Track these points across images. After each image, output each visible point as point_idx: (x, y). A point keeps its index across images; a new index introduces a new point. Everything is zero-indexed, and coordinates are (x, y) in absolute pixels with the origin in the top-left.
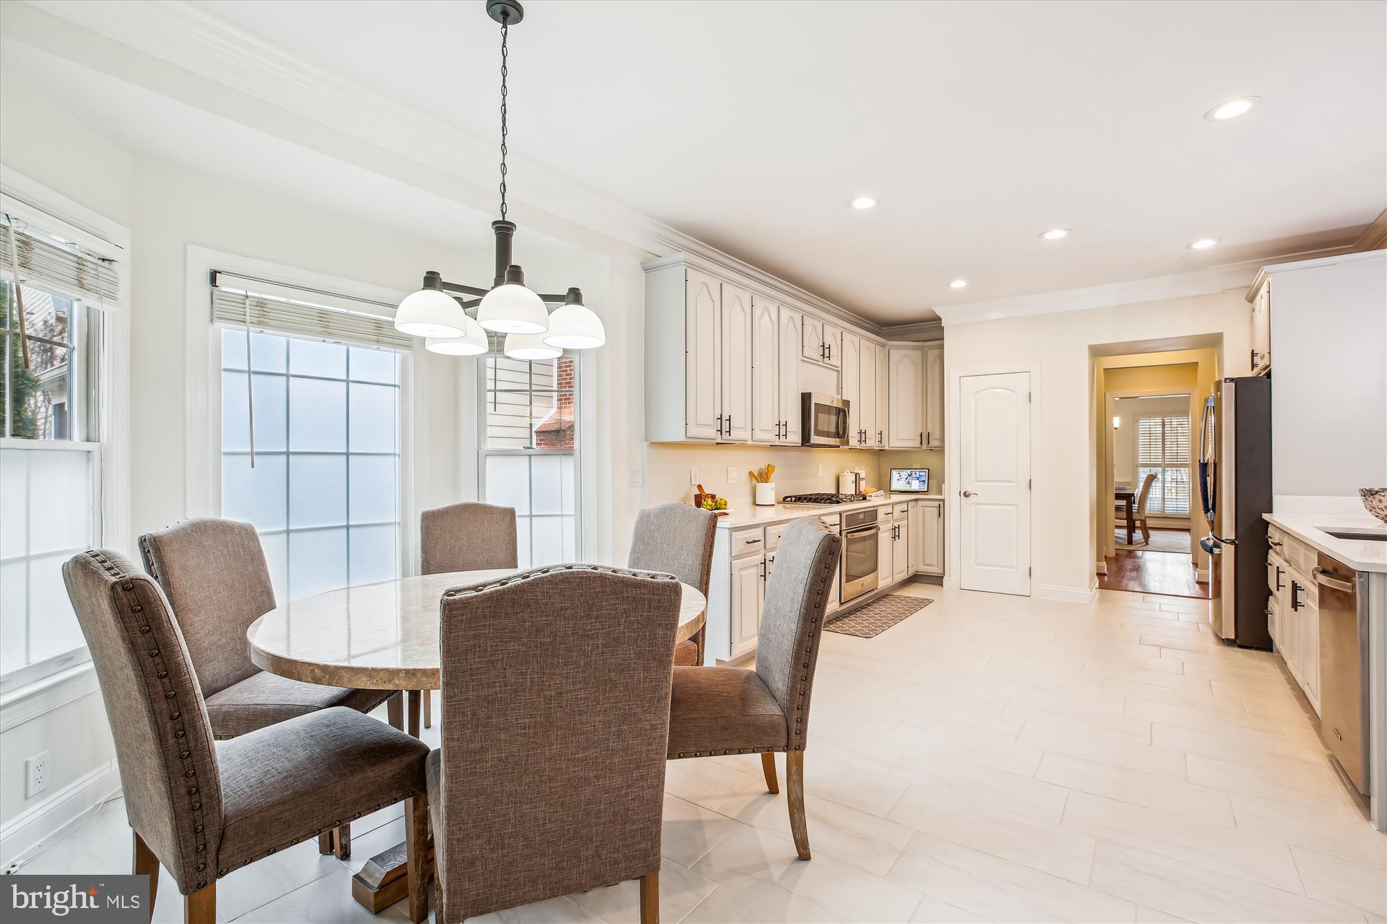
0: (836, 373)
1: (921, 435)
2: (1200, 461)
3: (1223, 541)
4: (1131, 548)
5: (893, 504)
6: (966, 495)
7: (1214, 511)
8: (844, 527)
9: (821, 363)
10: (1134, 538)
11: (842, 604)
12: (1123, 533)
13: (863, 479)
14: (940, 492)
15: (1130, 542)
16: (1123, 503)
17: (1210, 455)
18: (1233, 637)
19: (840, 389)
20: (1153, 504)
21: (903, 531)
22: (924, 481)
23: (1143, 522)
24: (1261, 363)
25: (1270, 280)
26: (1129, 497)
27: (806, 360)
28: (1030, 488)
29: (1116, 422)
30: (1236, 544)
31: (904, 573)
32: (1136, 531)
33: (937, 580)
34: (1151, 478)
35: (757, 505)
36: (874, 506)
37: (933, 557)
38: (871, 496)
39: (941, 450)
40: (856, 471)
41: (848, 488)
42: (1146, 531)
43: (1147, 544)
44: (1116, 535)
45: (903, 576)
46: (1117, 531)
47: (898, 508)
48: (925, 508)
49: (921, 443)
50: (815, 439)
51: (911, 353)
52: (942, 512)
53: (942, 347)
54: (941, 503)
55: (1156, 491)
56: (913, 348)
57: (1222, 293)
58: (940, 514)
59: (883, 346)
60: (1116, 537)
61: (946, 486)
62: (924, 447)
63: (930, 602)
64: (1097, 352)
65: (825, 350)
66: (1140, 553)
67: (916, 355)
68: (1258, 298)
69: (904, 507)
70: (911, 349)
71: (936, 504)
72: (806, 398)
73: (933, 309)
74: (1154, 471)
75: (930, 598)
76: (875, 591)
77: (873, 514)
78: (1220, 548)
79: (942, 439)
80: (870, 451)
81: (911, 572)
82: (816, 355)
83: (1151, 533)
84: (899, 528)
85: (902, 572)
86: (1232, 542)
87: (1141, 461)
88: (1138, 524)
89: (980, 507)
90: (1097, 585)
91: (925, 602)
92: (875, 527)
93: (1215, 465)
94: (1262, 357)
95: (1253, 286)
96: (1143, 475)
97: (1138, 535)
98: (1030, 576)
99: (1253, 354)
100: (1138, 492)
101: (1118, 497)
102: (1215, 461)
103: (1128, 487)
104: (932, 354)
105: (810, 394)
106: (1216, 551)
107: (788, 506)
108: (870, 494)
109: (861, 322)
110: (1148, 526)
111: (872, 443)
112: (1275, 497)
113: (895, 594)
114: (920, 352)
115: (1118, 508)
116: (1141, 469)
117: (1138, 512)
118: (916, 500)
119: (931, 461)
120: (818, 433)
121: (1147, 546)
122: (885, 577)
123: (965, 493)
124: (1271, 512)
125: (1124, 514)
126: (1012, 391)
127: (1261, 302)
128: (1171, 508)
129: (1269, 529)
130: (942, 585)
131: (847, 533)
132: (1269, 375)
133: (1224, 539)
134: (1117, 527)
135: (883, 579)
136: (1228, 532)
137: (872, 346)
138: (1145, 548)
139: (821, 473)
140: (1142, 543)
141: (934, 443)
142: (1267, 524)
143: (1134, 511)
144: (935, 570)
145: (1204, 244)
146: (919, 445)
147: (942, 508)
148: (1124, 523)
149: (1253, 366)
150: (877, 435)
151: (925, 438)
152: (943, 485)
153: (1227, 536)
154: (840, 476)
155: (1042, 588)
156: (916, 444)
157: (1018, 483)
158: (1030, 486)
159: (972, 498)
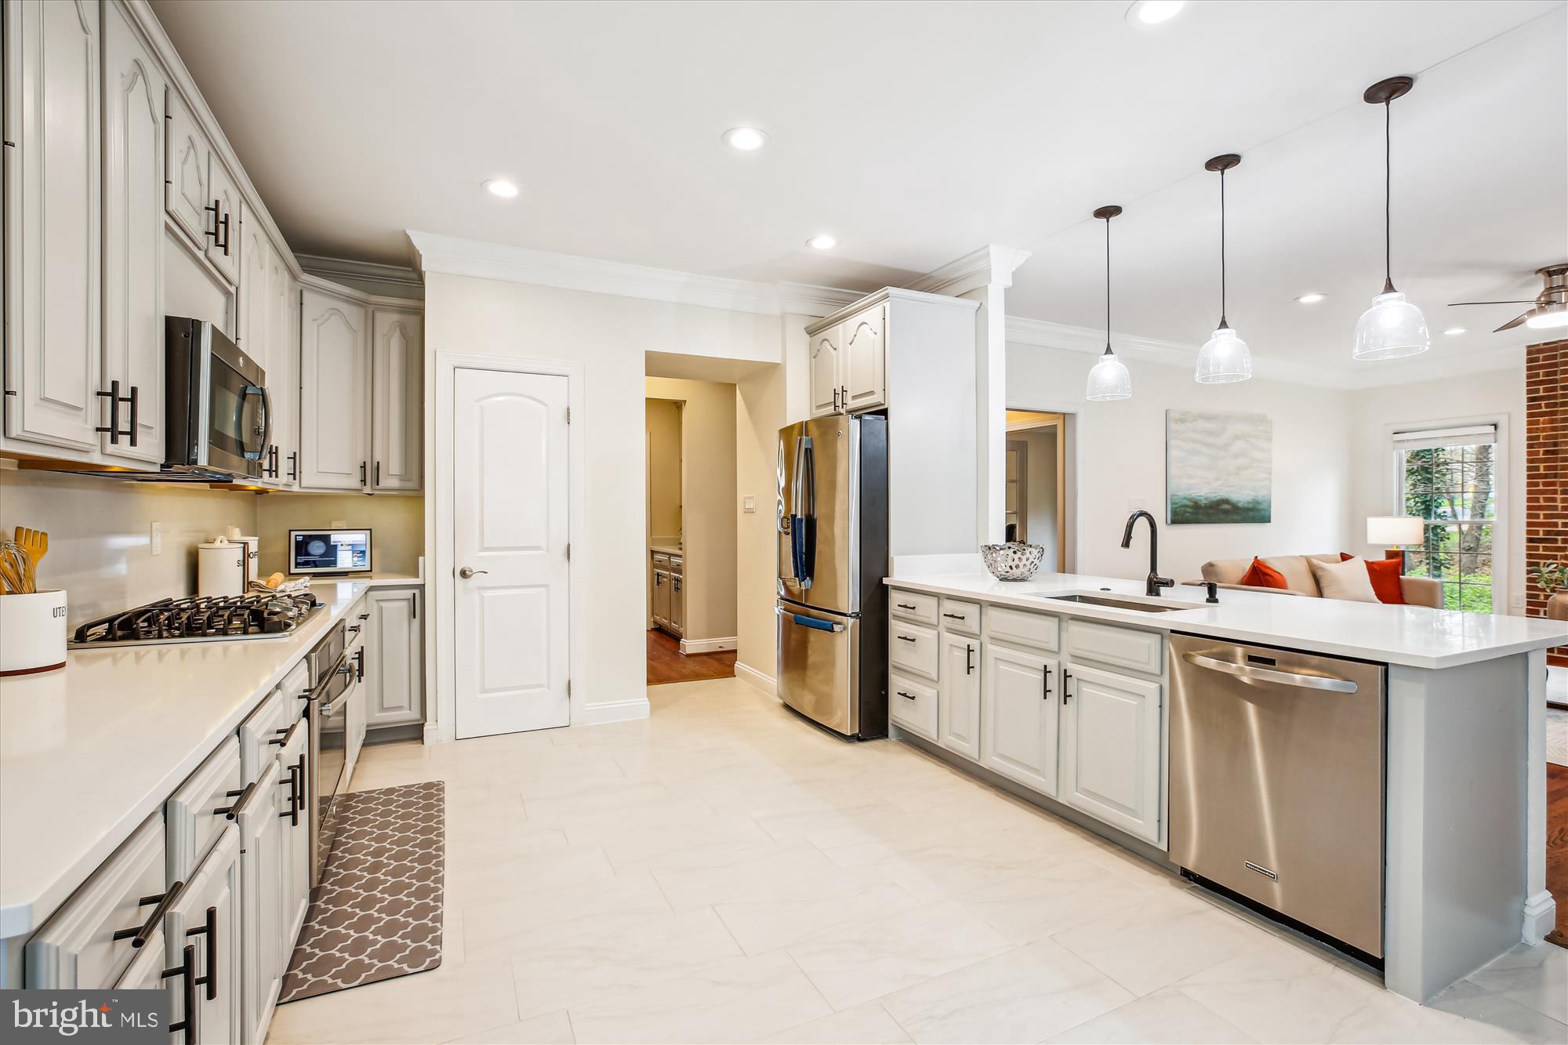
1: (364, 467)
6: (463, 574)
9: (202, 255)
14: (413, 573)
18: (857, 731)
22: (363, 552)
28: (569, 557)
30: (857, 618)
33: (412, 734)
37: (403, 696)
39: (413, 495)
48: (383, 604)
49: (364, 481)
51: (345, 306)
52: (418, 608)
54: (417, 592)
56: (349, 300)
57: (783, 316)
58: (415, 612)
59: (294, 280)
61: (427, 562)
62: (372, 487)
67: (354, 314)
68: (845, 327)
69: (363, 607)
70: (346, 300)
71: (408, 593)
73: (407, 232)
78: (839, 624)
84: (361, 654)
86: (855, 615)
89: (487, 594)
98: (569, 694)
99: (840, 392)
106: (837, 628)
114: (361, 312)
123: (463, 570)
126: (537, 401)
127: (859, 332)
129: (894, 595)
130: (421, 739)
132: (884, 412)
133: (848, 613)
136: (853, 603)
144: (405, 716)
145: (824, 243)
146: (359, 485)
147: (419, 600)
150: (287, 460)
151: (373, 470)
152: (421, 558)
153: (853, 609)
154: (200, 550)
155: (587, 709)
156: (354, 482)
157: (548, 551)
158: (569, 554)
159: (472, 582)
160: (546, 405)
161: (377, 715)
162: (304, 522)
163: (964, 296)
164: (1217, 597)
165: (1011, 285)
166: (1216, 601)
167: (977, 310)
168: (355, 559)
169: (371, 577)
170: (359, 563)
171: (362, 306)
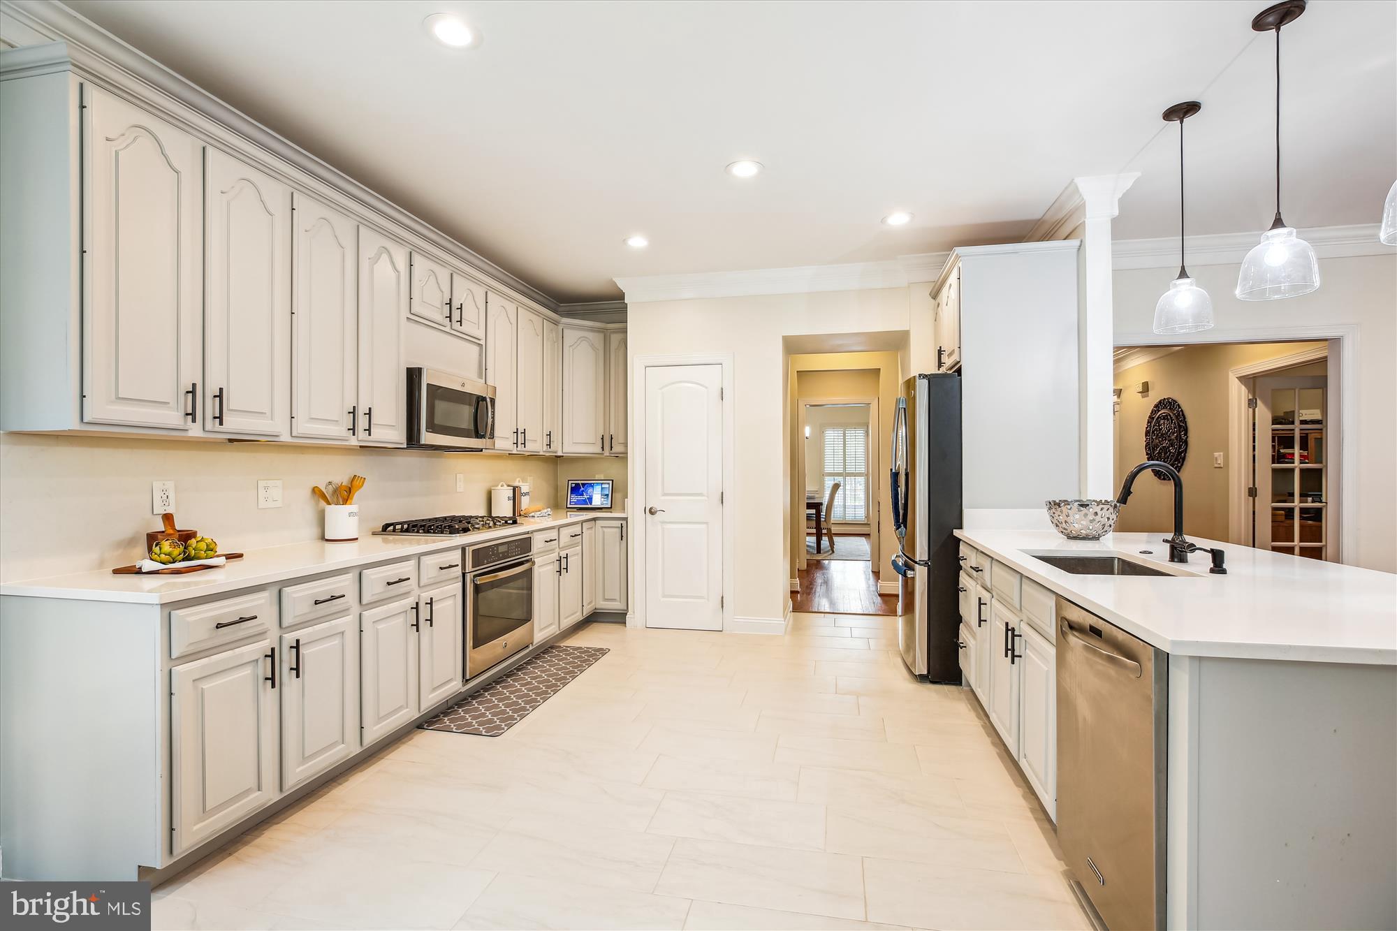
0: (476, 349)
1: (602, 439)
2: (891, 470)
3: (916, 563)
4: (819, 557)
5: (560, 527)
6: (652, 512)
7: (905, 527)
8: (469, 567)
9: (448, 329)
10: (822, 546)
11: (467, 681)
12: (812, 540)
13: (527, 494)
14: (623, 509)
15: (819, 550)
16: (813, 511)
17: (901, 464)
18: (925, 672)
19: (482, 370)
20: (837, 514)
21: (574, 562)
22: (607, 495)
23: (829, 530)
24: (948, 361)
25: (960, 265)
26: (817, 506)
27: (415, 318)
28: (722, 502)
29: (807, 431)
30: (929, 565)
31: (578, 614)
32: (823, 538)
33: (619, 618)
34: (836, 487)
35: (327, 540)
36: (528, 533)
37: (614, 591)
38: (533, 517)
39: (622, 457)
40: (516, 484)
41: (503, 508)
42: (831, 536)
43: (833, 552)
44: (807, 543)
45: (578, 617)
46: (808, 538)
47: (566, 533)
48: (605, 530)
49: (603, 448)
50: (427, 437)
51: (590, 335)
52: (624, 535)
53: (625, 331)
54: (624, 523)
55: (838, 501)
56: (592, 330)
57: (909, 287)
58: (622, 536)
59: (556, 323)
60: (808, 546)
61: (629, 502)
62: (607, 452)
63: (603, 652)
64: (793, 347)
65: (453, 311)
66: (826, 562)
67: (597, 339)
68: (945, 290)
69: (577, 529)
70: (588, 330)
71: (618, 523)
72: (413, 376)
73: (614, 279)
74: (839, 479)
75: (604, 647)
76: (531, 648)
77: (525, 544)
78: (914, 570)
79: (626, 445)
80: (533, 457)
81: (587, 610)
82: (439, 316)
83: (836, 539)
84: (567, 558)
85: (575, 613)
86: (926, 564)
87: (828, 469)
88: (824, 531)
89: (668, 527)
90: (791, 609)
91: (596, 654)
92: (527, 561)
93: (907, 475)
94: (950, 355)
95: (938, 280)
96: (829, 483)
97: (825, 542)
98: (722, 607)
99: (940, 352)
100: (825, 501)
101: (809, 506)
102: (906, 469)
103: (817, 496)
104: (615, 338)
105: (420, 370)
106: (910, 574)
107: (391, 538)
108: (533, 514)
109: (525, 290)
110: (833, 532)
111: (536, 445)
112: (966, 512)
113: (562, 645)
114: (602, 336)
115: (809, 517)
116: (827, 478)
117: (825, 521)
118: (595, 519)
119: (613, 470)
120: (433, 428)
121: (834, 555)
122: (542, 628)
123: (651, 509)
124: (961, 527)
125: (813, 524)
126: (701, 385)
127: (949, 294)
128: (850, 517)
129: (961, 547)
130: (624, 623)
131: (475, 576)
132: (959, 371)
133: (917, 560)
134: (809, 534)
135: (541, 630)
136: (921, 552)
137: (537, 320)
138: (832, 557)
139: (460, 487)
140: (828, 551)
141: (618, 448)
142: (958, 541)
143: (822, 519)
144: (616, 606)
145: (898, 219)
146: (599, 450)
147: (624, 529)
148: (814, 531)
149: (940, 364)
150: (545, 435)
151: (607, 441)
152: (626, 500)
153: (920, 556)
154: (492, 491)
155: (736, 620)
156: (598, 449)
157: (708, 497)
158: (722, 500)
159: (658, 516)
160: (706, 388)
161: (602, 603)
162: (578, 475)
163: (1069, 237)
164: (1224, 567)
165: (1117, 214)
166: (1224, 572)
167: (1079, 249)
168: (602, 499)
169: (611, 512)
170: (605, 502)
171: (603, 332)
